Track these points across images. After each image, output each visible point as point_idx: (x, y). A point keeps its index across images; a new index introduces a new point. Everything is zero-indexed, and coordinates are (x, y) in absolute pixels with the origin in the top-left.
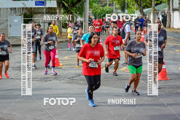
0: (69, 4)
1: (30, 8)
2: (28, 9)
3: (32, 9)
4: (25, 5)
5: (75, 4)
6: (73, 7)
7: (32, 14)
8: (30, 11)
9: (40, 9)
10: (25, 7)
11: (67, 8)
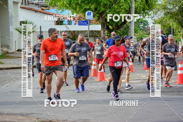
0: (114, 26)
1: (73, 31)
2: (71, 33)
3: (76, 32)
4: (68, 28)
5: (120, 26)
6: (118, 30)
7: (75, 37)
8: (74, 35)
9: (84, 32)
10: (68, 30)
11: (111, 31)
